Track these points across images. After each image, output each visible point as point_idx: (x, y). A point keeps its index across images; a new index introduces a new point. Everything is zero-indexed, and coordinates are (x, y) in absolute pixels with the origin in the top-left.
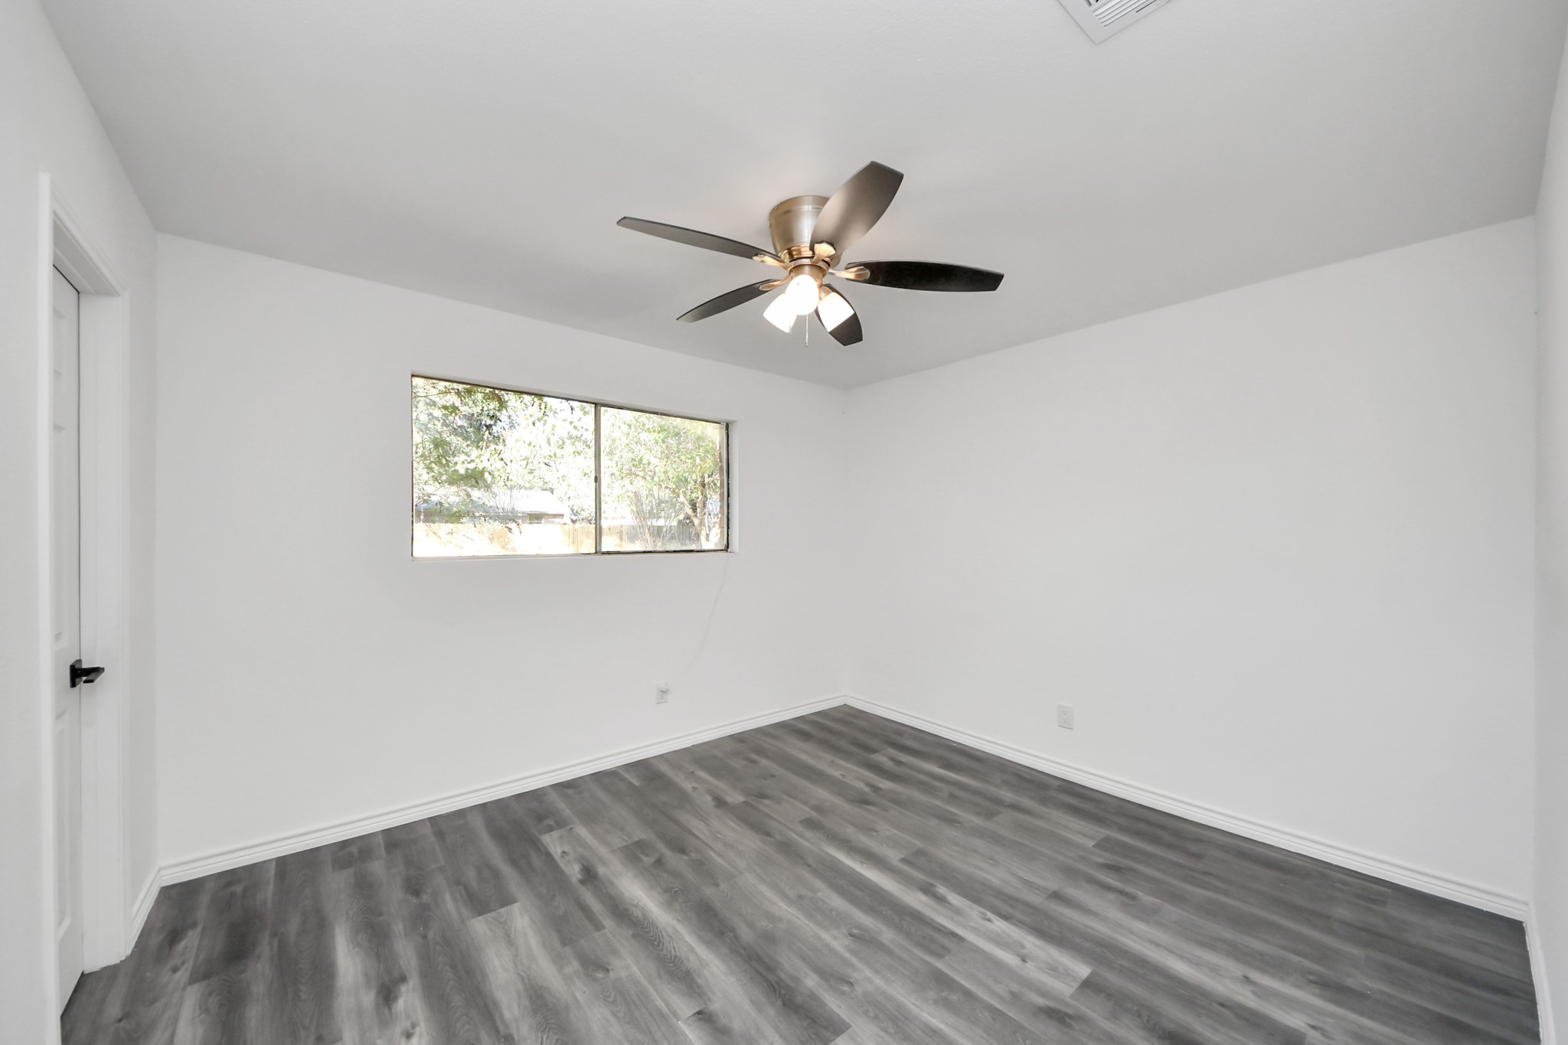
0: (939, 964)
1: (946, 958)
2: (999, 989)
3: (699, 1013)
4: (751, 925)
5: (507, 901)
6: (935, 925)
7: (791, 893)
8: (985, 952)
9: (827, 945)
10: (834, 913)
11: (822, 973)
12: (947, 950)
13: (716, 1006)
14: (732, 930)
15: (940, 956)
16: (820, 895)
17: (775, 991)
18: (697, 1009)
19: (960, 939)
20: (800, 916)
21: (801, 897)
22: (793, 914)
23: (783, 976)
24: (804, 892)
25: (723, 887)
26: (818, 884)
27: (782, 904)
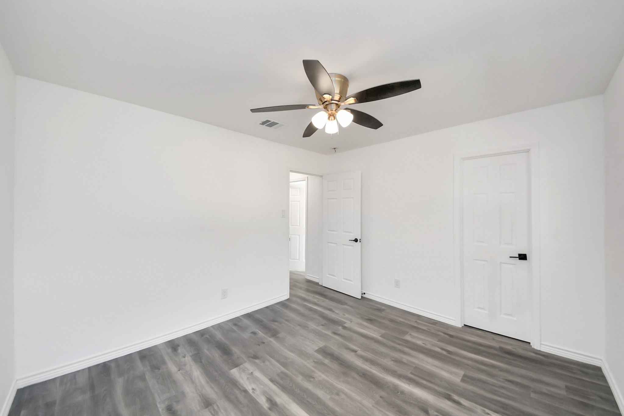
0: (284, 369)
1: (280, 371)
2: (267, 363)
3: (356, 352)
4: (354, 378)
5: (463, 380)
6: (278, 385)
7: (343, 396)
8: (264, 375)
9: (323, 373)
10: (321, 387)
11: (324, 364)
12: (278, 375)
13: (352, 354)
14: (360, 376)
15: (282, 373)
16: (329, 397)
17: (337, 358)
18: (357, 352)
19: (272, 381)
20: (334, 383)
21: (338, 394)
22: (339, 385)
23: (336, 362)
24: (337, 397)
25: (378, 397)
26: (330, 404)
27: (345, 389)
